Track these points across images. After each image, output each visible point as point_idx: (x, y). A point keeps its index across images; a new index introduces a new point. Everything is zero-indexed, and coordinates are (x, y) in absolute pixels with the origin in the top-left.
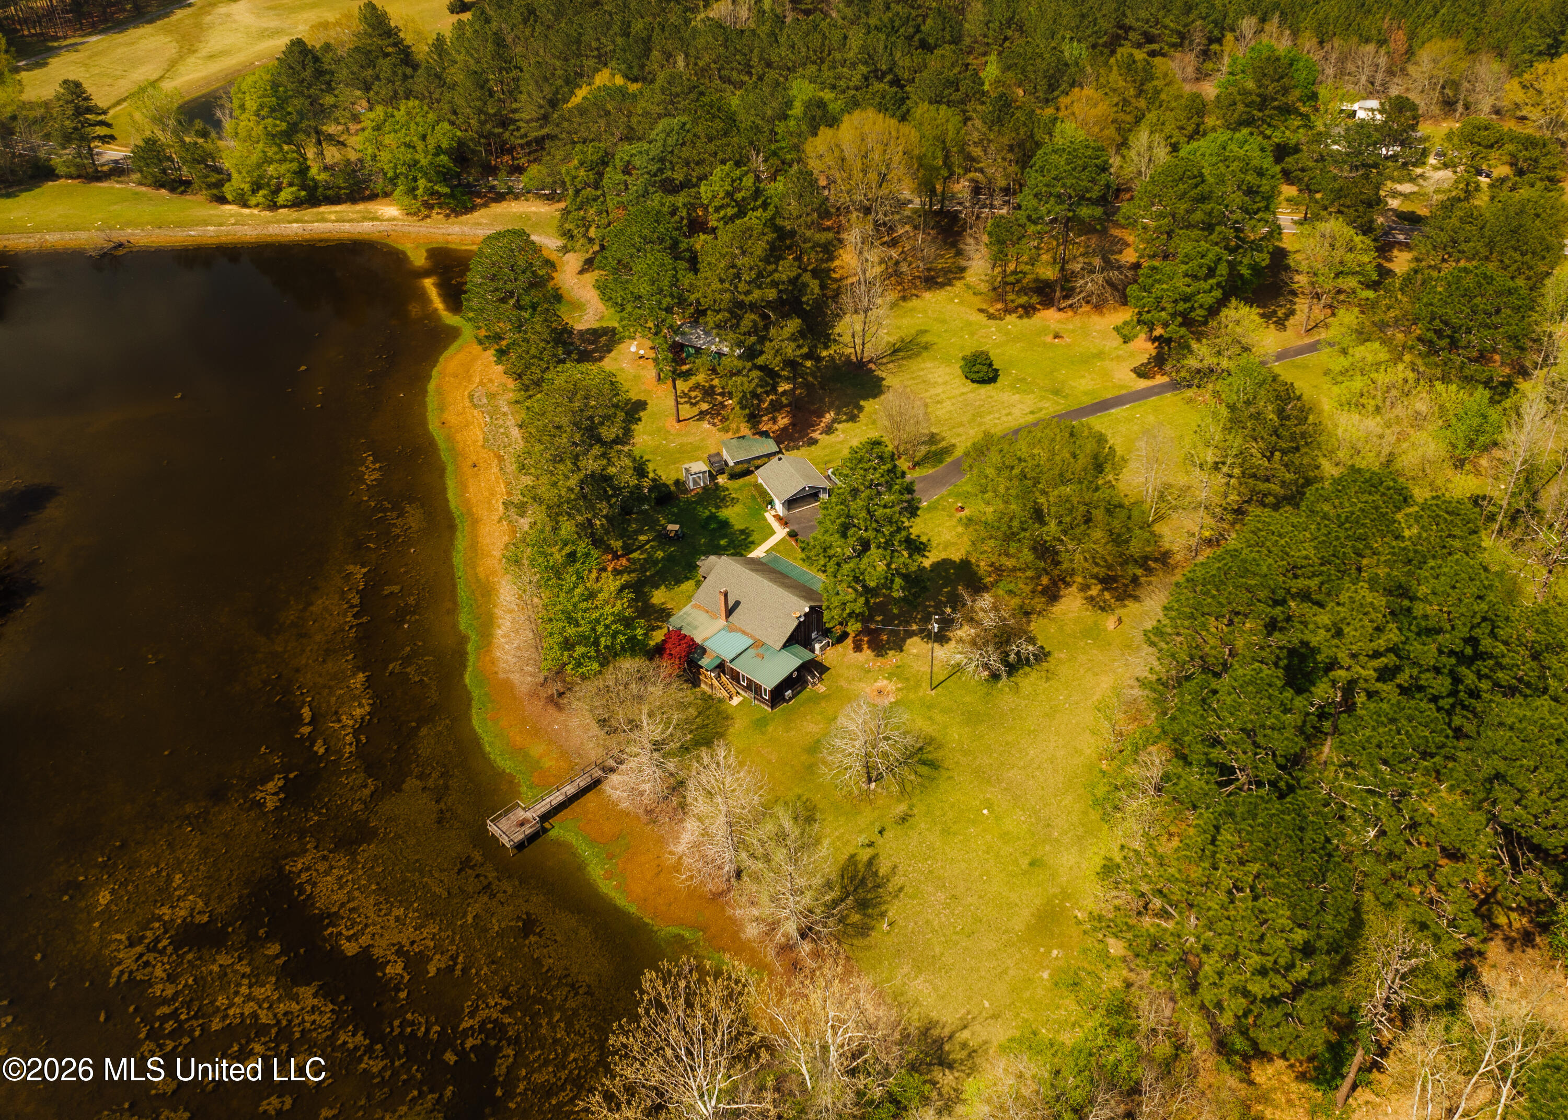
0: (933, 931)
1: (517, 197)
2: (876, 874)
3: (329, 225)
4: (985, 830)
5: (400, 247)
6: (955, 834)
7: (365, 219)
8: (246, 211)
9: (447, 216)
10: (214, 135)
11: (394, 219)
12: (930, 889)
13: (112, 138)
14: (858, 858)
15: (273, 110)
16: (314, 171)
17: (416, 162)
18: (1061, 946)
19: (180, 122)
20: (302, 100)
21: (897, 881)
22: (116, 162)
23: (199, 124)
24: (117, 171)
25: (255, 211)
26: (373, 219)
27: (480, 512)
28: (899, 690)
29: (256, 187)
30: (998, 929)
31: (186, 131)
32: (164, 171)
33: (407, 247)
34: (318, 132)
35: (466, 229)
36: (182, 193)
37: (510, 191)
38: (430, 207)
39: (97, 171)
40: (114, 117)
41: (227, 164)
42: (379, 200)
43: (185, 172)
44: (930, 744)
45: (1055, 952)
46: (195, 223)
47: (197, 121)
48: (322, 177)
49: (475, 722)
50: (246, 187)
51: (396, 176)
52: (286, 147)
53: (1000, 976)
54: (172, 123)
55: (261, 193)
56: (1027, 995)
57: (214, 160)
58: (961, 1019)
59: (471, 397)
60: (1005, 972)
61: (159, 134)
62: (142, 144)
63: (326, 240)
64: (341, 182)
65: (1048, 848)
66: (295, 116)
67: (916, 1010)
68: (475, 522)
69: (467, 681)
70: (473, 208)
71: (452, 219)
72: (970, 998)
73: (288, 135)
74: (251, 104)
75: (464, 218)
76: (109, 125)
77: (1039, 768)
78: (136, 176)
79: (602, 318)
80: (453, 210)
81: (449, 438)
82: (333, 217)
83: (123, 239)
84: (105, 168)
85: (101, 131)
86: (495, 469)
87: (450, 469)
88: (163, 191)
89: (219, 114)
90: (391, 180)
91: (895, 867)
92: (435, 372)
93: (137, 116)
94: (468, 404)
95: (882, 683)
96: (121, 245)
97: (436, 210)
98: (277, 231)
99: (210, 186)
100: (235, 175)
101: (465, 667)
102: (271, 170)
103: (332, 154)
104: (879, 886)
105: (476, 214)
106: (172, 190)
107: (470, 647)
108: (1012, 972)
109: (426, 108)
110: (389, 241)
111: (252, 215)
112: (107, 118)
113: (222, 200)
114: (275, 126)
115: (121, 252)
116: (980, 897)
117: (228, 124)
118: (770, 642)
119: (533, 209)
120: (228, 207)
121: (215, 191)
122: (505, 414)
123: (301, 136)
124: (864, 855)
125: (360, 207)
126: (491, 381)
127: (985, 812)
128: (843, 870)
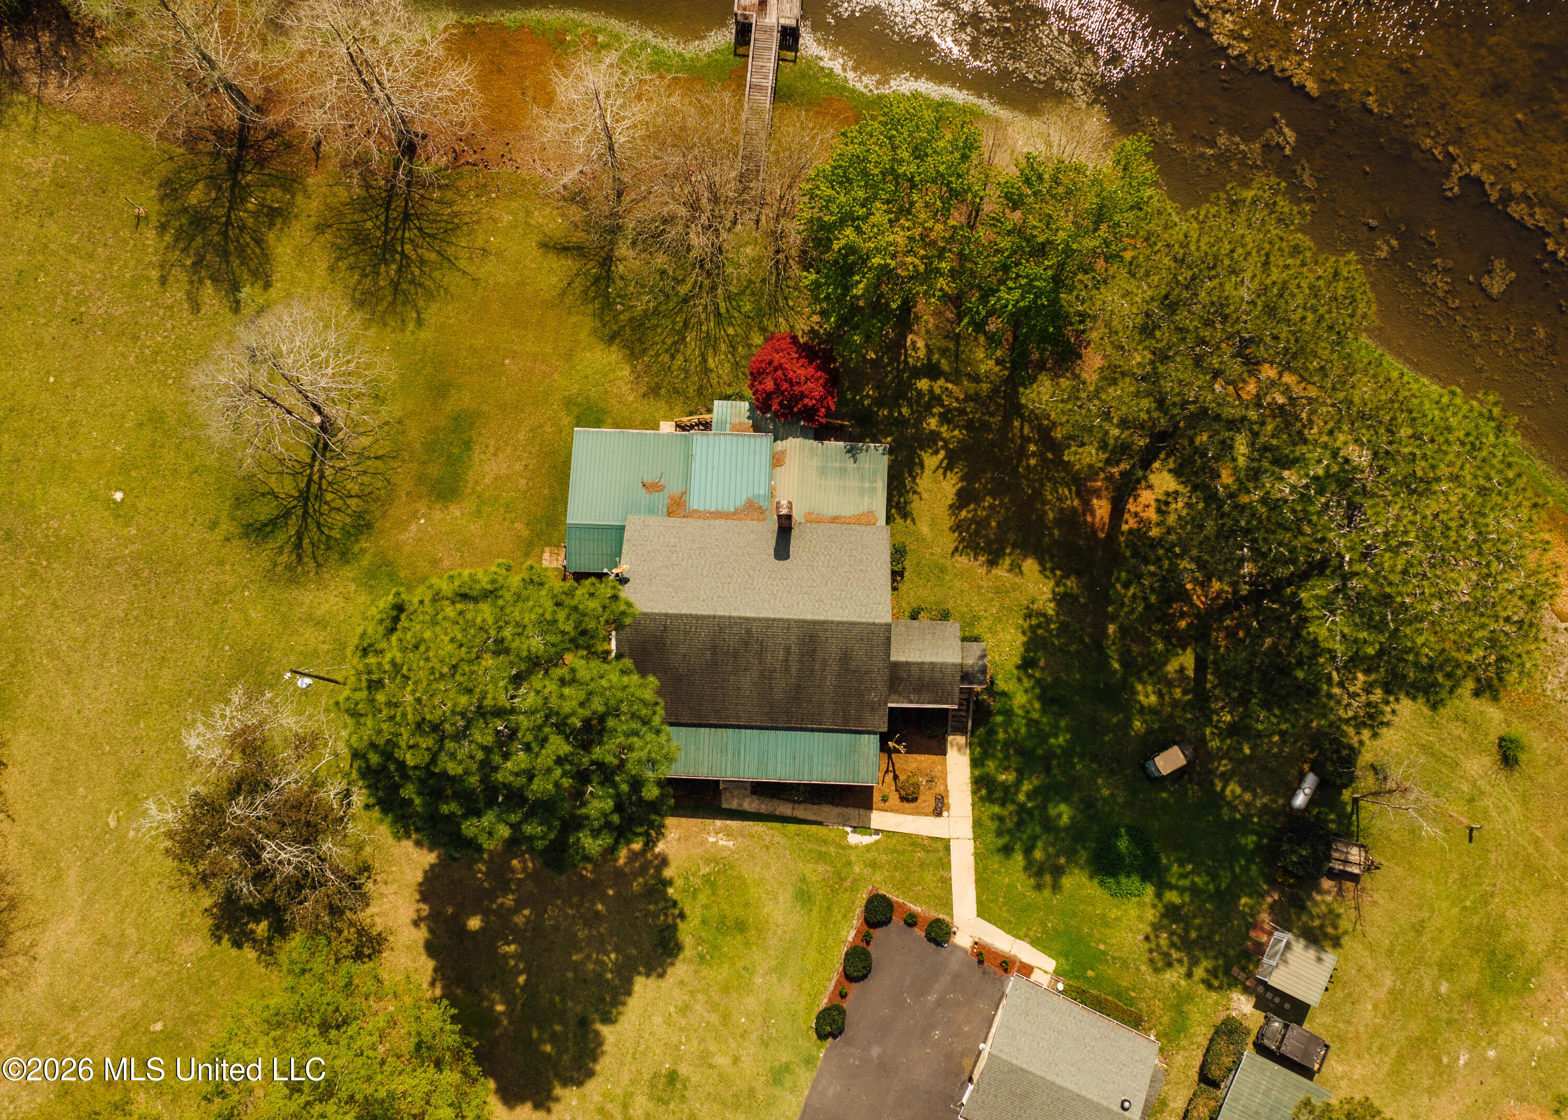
0: (73, 249)
2: (215, 280)
4: (98, 462)
6: (140, 425)
12: (119, 310)
14: (257, 285)
21: (177, 293)
44: (289, 568)
77: (85, 644)
91: (196, 307)
104: (197, 263)
116: (40, 345)
118: (654, 522)
124: (251, 296)
127: (118, 496)
128: (266, 257)
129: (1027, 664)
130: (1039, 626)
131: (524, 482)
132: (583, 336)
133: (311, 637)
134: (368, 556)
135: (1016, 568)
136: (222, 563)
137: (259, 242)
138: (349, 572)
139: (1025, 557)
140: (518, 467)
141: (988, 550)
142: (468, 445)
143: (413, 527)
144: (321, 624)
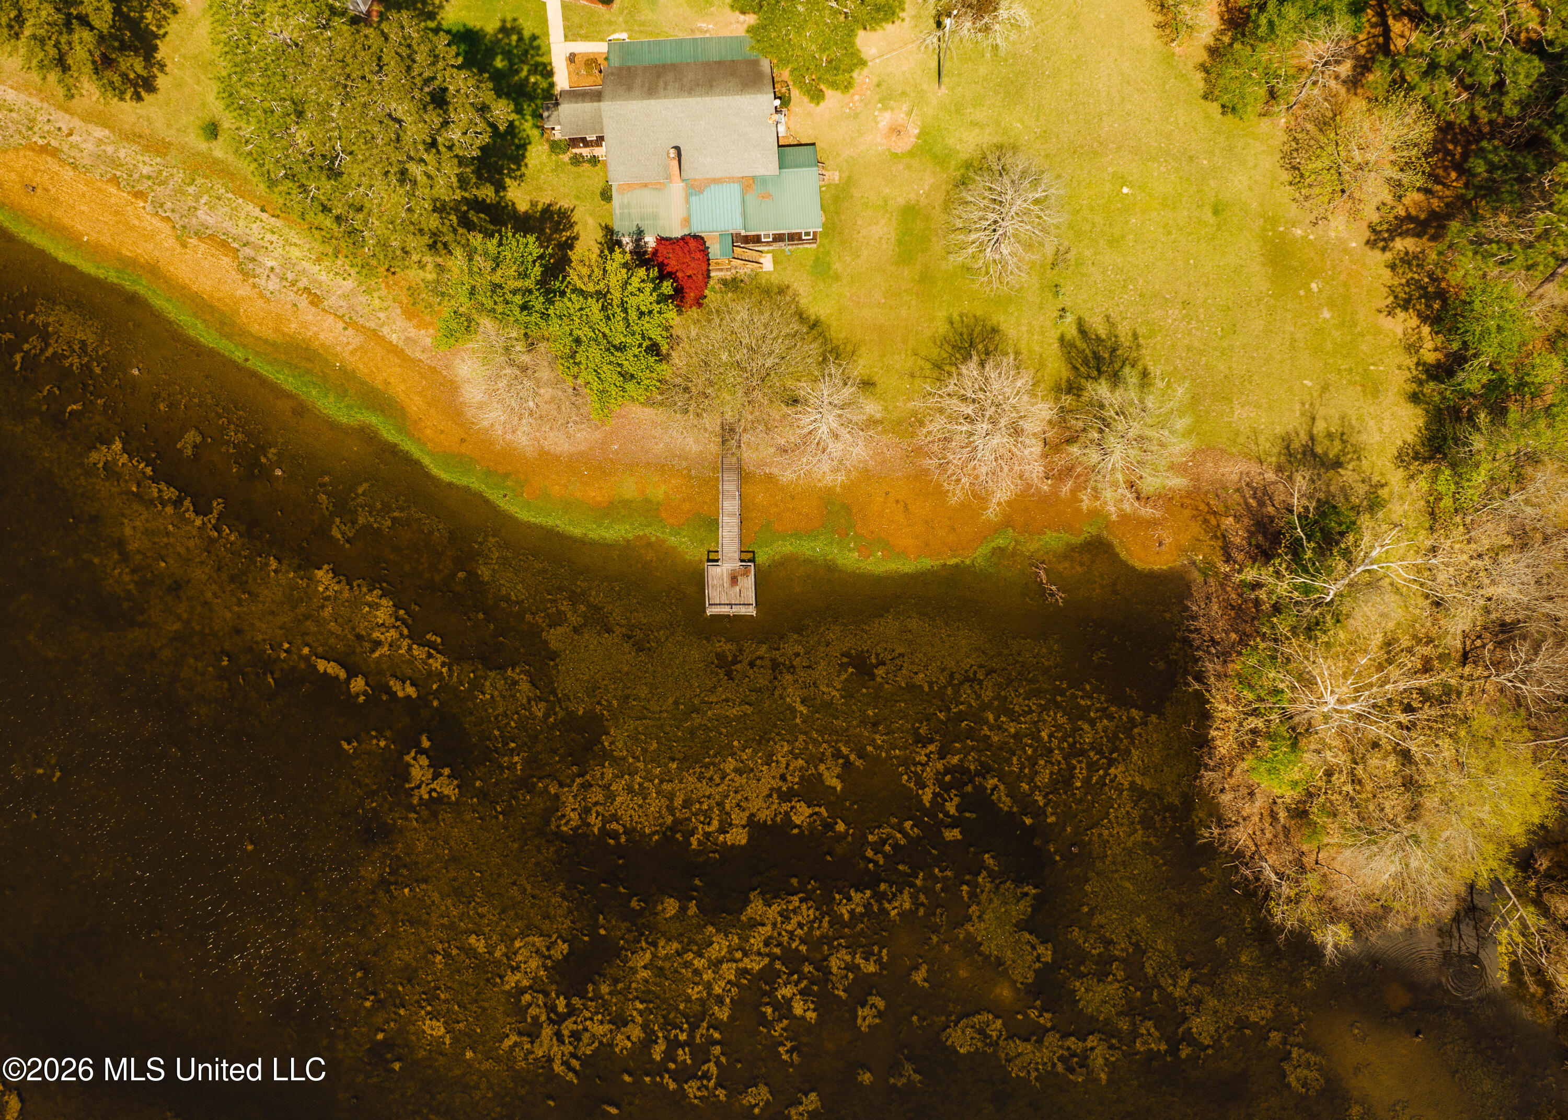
0: (1201, 353)
2: (1098, 339)
4: (1144, 211)
6: (1123, 237)
12: (1158, 313)
14: (1068, 337)
18: (1313, 275)
21: (1124, 330)
27: (144, 251)
28: (909, 113)
30: (1249, 304)
45: (1314, 286)
49: (524, 515)
53: (1293, 348)
56: (1329, 346)
58: (1302, 414)
60: (1293, 340)
65: (1212, 183)
67: (1262, 439)
68: (153, 270)
69: (445, 476)
72: (1291, 388)
77: (1123, 99)
91: (1108, 318)
95: (885, 119)
101: (417, 463)
104: (1114, 350)
107: (389, 434)
108: (1299, 336)
116: (1207, 285)
118: (760, 171)
124: (1069, 327)
127: (1125, 190)
128: (1069, 360)
129: (523, 146)
130: (514, 171)
131: (859, 222)
132: (834, 324)
133: (980, 115)
134: (952, 167)
135: (534, 204)
136: (1047, 156)
137: (1075, 368)
138: (964, 156)
139: (526, 213)
140: (864, 232)
141: (552, 214)
142: (900, 242)
143: (927, 188)
144: (974, 124)
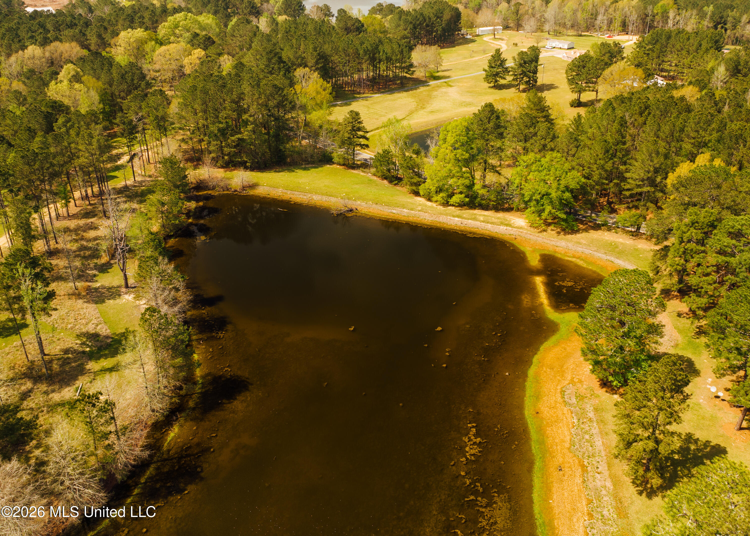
1: (609, 229)
3: (478, 224)
5: (522, 248)
7: (502, 224)
8: (429, 204)
9: (559, 233)
10: (423, 154)
11: (521, 228)
13: (367, 146)
15: (463, 145)
16: (476, 187)
17: (548, 194)
19: (406, 143)
20: (482, 141)
22: (366, 160)
23: (416, 146)
24: (365, 165)
25: (434, 205)
26: (507, 225)
29: (439, 190)
31: (408, 149)
32: (389, 170)
33: (527, 250)
34: (485, 162)
35: (570, 245)
36: (395, 185)
37: (605, 224)
38: (549, 224)
39: (354, 163)
40: (373, 136)
41: (426, 173)
42: (513, 213)
43: (401, 173)
46: (398, 205)
47: (416, 144)
48: (482, 192)
50: (433, 189)
51: (530, 200)
52: (464, 169)
54: (401, 143)
55: (441, 195)
57: (419, 169)
59: (563, 392)
61: (393, 149)
62: (381, 152)
63: (474, 233)
64: (493, 197)
66: (475, 151)
70: (577, 231)
71: (562, 236)
73: (467, 162)
74: (451, 139)
75: (569, 236)
76: (367, 139)
78: (373, 170)
79: (676, 346)
80: (564, 230)
81: (540, 430)
82: (482, 218)
83: (354, 207)
84: (359, 163)
85: (363, 141)
86: (579, 480)
87: (538, 464)
88: (385, 182)
89: (429, 142)
90: (526, 203)
92: (535, 359)
93: (384, 137)
94: (559, 399)
96: (351, 210)
97: (552, 227)
98: (445, 221)
99: (412, 184)
100: (428, 181)
102: (451, 181)
103: (491, 178)
105: (578, 236)
106: (391, 182)
109: (564, 159)
110: (514, 242)
111: (432, 207)
112: (368, 135)
113: (417, 194)
114: (462, 155)
115: (350, 215)
117: (433, 149)
119: (621, 240)
120: (418, 199)
121: (414, 188)
122: (590, 420)
123: (476, 164)
125: (501, 215)
126: (580, 381)
